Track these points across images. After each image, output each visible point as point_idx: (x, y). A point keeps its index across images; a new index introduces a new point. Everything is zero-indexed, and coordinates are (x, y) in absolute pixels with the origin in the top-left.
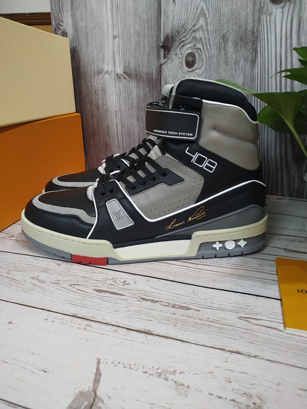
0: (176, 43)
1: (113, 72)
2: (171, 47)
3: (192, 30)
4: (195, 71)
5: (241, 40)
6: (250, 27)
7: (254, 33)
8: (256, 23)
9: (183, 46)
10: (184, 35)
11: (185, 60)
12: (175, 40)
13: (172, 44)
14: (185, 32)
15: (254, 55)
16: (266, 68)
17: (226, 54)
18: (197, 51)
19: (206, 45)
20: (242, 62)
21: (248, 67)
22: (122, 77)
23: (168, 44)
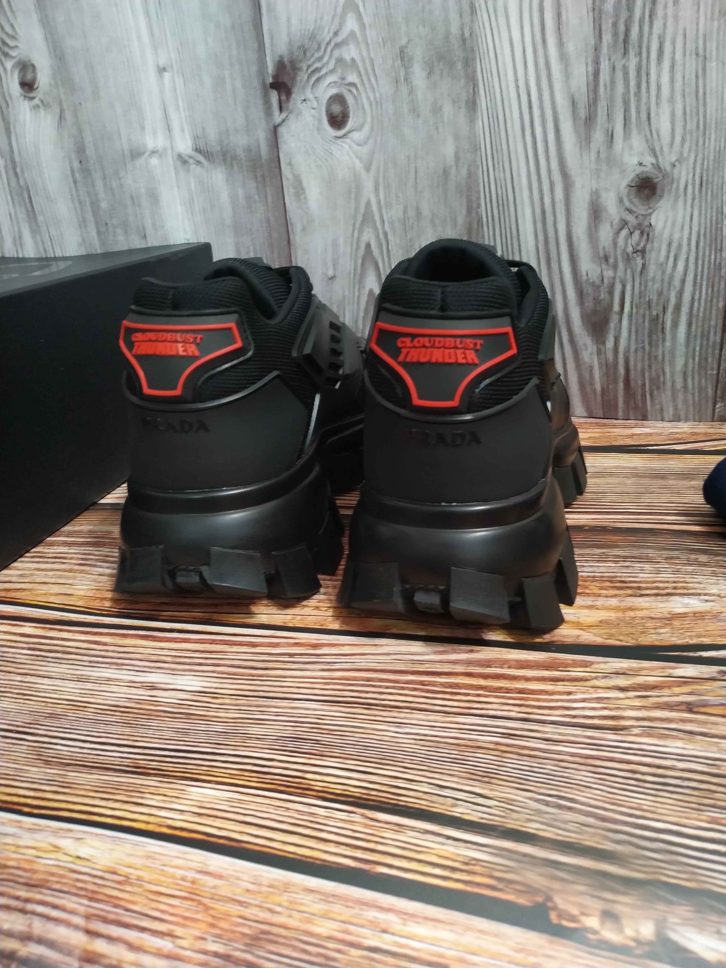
0: (302, 76)
1: (169, 151)
2: (293, 86)
3: (333, 44)
4: (351, 135)
5: (440, 58)
6: (455, 29)
7: (464, 40)
8: (467, 19)
9: (318, 80)
10: (317, 55)
11: (327, 111)
12: (300, 69)
13: (293, 79)
14: (319, 48)
15: (471, 91)
16: (501, 118)
17: (411, 92)
18: (350, 91)
19: (367, 74)
20: (447, 108)
21: (462, 118)
22: (191, 161)
23: (286, 79)
